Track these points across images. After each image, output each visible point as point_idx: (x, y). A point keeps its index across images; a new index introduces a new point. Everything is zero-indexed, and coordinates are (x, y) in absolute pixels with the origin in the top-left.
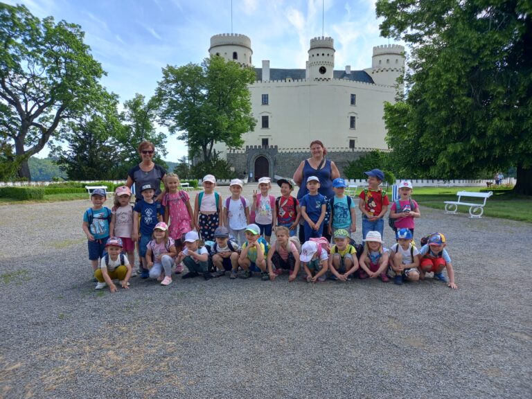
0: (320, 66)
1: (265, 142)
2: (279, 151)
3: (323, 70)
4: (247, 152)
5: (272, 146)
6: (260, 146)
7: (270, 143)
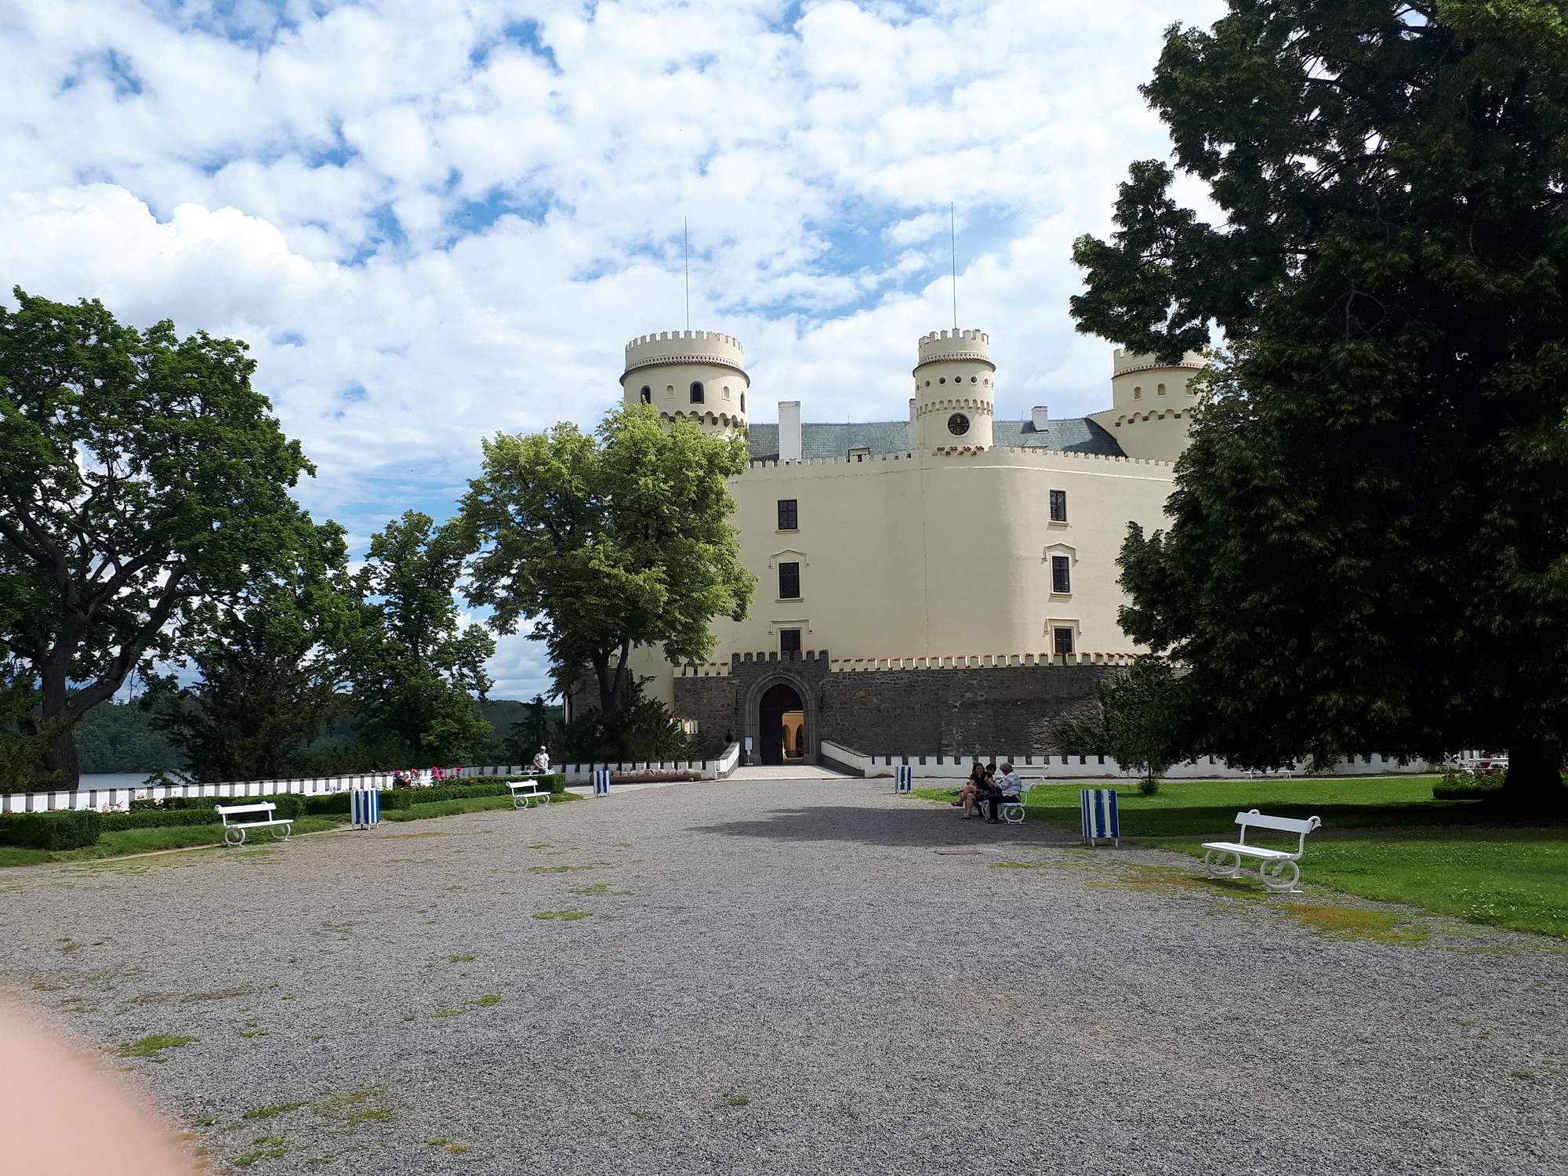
0: (952, 413)
1: (791, 639)
2: (835, 668)
3: (959, 425)
4: (734, 673)
5: (810, 653)
6: (773, 655)
7: (807, 644)
